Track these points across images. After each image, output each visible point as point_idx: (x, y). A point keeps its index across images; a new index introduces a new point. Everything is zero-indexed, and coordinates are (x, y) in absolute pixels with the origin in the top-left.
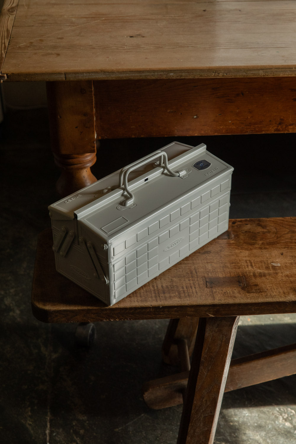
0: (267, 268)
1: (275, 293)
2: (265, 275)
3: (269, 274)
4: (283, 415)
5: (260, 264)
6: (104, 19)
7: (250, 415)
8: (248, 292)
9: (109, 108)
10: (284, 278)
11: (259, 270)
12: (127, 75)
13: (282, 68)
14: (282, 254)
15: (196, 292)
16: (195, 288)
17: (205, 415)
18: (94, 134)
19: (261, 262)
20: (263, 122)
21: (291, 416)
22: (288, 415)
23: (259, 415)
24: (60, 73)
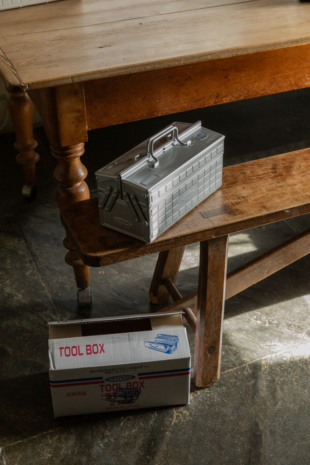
0: (239, 198)
1: (252, 212)
2: (240, 203)
3: (243, 202)
4: (253, 317)
5: (233, 197)
6: (69, 39)
7: (230, 323)
8: (234, 215)
9: (96, 104)
10: (253, 202)
11: (234, 201)
12: (117, 72)
13: (223, 52)
14: (244, 188)
15: (199, 223)
16: (196, 220)
17: (215, 317)
18: (86, 126)
19: (232, 195)
20: (205, 98)
21: (259, 316)
22: (256, 316)
23: (236, 321)
24: (68, 78)
